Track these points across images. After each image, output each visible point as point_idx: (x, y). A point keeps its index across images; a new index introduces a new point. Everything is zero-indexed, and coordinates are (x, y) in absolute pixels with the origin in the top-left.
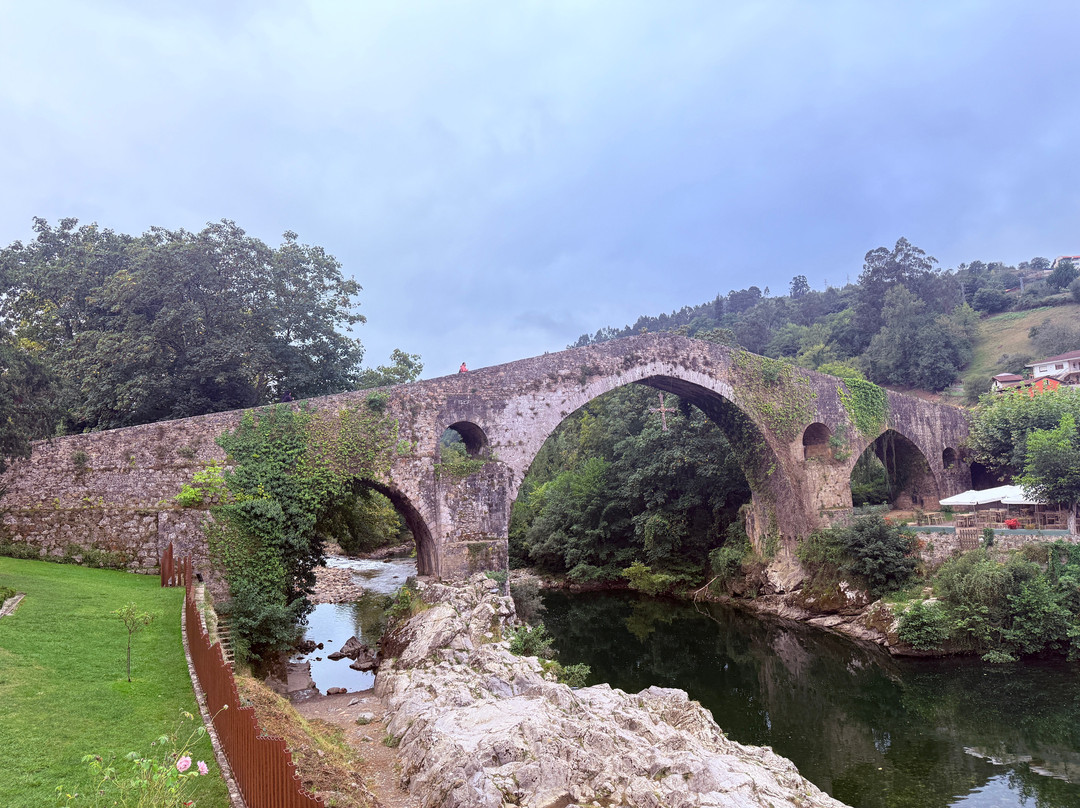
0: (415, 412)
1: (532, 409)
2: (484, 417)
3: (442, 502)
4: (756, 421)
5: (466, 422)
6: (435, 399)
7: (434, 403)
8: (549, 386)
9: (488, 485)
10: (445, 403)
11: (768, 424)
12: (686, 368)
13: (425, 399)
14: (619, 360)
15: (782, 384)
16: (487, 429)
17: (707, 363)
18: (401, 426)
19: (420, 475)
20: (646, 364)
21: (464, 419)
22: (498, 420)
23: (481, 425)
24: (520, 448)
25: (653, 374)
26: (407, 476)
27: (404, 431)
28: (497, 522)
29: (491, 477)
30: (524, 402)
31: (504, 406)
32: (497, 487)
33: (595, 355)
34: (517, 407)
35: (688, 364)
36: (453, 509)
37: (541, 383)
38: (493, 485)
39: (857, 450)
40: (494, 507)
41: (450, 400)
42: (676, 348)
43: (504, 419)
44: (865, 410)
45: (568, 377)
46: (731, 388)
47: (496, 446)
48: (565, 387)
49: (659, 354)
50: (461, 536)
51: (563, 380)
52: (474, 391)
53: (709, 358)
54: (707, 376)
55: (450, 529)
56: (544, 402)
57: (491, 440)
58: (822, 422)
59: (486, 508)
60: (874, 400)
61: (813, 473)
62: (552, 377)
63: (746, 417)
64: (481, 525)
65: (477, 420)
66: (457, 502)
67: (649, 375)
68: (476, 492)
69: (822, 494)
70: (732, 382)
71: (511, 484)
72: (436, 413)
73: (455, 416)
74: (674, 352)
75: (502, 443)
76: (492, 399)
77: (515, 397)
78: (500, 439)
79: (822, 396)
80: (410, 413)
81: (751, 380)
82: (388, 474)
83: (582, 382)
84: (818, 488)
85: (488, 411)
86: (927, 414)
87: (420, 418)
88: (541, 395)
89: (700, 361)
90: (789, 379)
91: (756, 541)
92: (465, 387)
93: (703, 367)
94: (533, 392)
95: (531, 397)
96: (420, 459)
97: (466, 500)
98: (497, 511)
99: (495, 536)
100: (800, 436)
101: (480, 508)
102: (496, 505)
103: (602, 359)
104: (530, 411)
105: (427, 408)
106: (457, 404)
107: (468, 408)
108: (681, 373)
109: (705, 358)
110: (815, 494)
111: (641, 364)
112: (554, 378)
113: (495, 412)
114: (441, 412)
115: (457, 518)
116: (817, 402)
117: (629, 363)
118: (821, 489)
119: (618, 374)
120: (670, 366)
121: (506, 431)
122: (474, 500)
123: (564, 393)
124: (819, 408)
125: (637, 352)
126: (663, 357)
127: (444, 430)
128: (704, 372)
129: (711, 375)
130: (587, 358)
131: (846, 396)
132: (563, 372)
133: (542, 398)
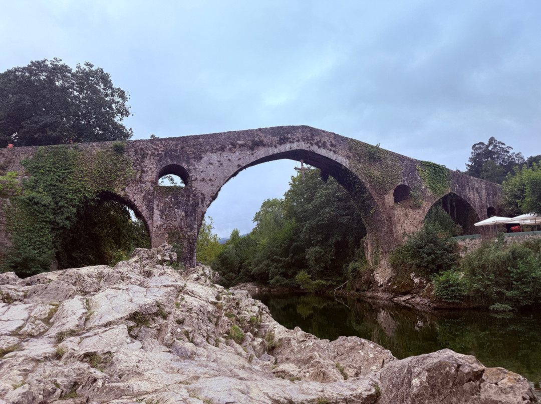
0: (144, 156)
1: (219, 161)
2: (188, 164)
3: (155, 207)
4: (363, 180)
5: (176, 165)
6: (157, 150)
7: (156, 152)
8: (230, 149)
9: (186, 200)
10: (163, 153)
11: (371, 183)
12: (319, 147)
13: (150, 150)
14: (276, 139)
15: (380, 160)
16: (190, 170)
17: (332, 145)
18: (134, 163)
19: (144, 192)
20: (293, 143)
21: (175, 163)
22: (196, 166)
23: (186, 167)
24: (210, 183)
25: (299, 148)
26: (136, 192)
27: (136, 166)
28: (191, 222)
29: (188, 196)
30: (214, 157)
31: (201, 158)
32: (191, 202)
33: (261, 134)
34: (209, 159)
35: (320, 144)
36: (162, 212)
37: (225, 147)
38: (189, 201)
39: (430, 202)
40: (189, 214)
41: (167, 152)
42: (313, 135)
43: (201, 165)
44: (435, 179)
45: (242, 145)
46: (347, 160)
47: (194, 180)
48: (241, 151)
49: (302, 138)
50: (166, 228)
51: (240, 147)
52: (182, 148)
53: (333, 142)
54: (332, 153)
55: (159, 223)
56: (227, 158)
57: (192, 177)
58: (406, 184)
59: (183, 214)
60: (441, 174)
61: (399, 213)
62: (232, 144)
63: (357, 177)
64: (180, 223)
65: (184, 164)
66: (165, 208)
67: (295, 148)
68: (178, 203)
69: (404, 225)
70: (348, 157)
71: (202, 203)
72: (157, 158)
73: (169, 161)
74: (312, 137)
75: (199, 179)
76: (194, 153)
77: (209, 154)
78: (198, 177)
79: (406, 169)
80: (140, 156)
81: (360, 157)
82: (123, 190)
83: (252, 149)
84: (402, 221)
85: (190, 160)
86: (476, 186)
87: (146, 160)
88: (225, 154)
89: (328, 144)
90: (386, 158)
91: (369, 257)
92: (177, 145)
93: (330, 147)
94: (220, 152)
95: (219, 155)
96: (145, 183)
97: (171, 207)
98: (191, 216)
99: (189, 230)
100: (392, 191)
101: (180, 213)
102: (190, 212)
103: (265, 137)
104: (217, 163)
105: (151, 155)
106: (171, 154)
107: (178, 157)
108: (315, 148)
109: (331, 142)
110: (400, 225)
111: (290, 142)
112: (234, 145)
113: (195, 161)
114: (161, 158)
115: (164, 217)
116: (403, 173)
117: (283, 141)
118: (404, 222)
119: (276, 147)
120: (309, 144)
121: (202, 172)
122: (176, 208)
123: (240, 154)
124: (404, 176)
125: (288, 135)
126: (305, 139)
127: (161, 168)
128: (330, 150)
129: (335, 152)
130: (256, 136)
131: (422, 171)
132: (240, 142)
133: (226, 156)
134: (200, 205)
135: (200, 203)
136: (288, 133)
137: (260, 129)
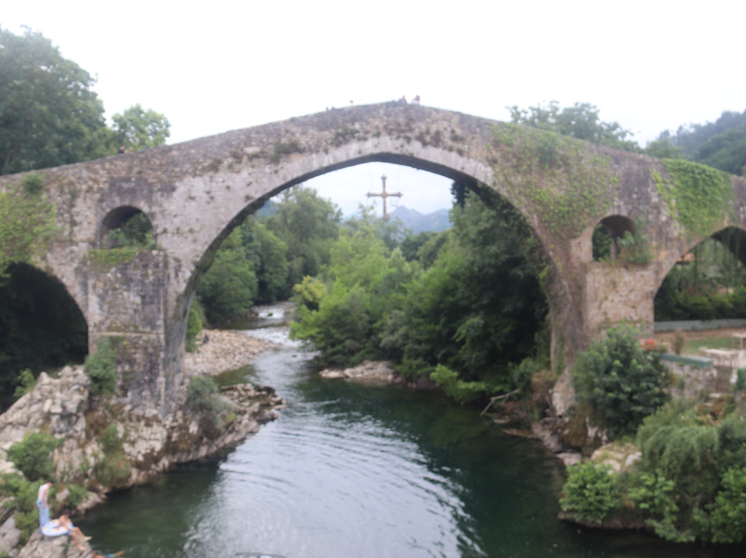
0: (74, 196)
1: (208, 193)
2: (150, 202)
3: (91, 289)
4: (524, 211)
5: (129, 207)
6: (95, 182)
7: (95, 186)
8: (230, 167)
9: (142, 275)
10: (107, 185)
11: (540, 215)
12: (425, 144)
13: (86, 182)
14: (328, 135)
15: (566, 165)
16: (153, 215)
17: (455, 138)
18: (59, 209)
19: (77, 261)
20: (365, 139)
21: (127, 203)
22: (166, 205)
23: (146, 209)
24: (190, 237)
25: (377, 150)
26: (63, 261)
27: (62, 215)
28: (151, 315)
29: (145, 266)
30: (198, 185)
31: (174, 189)
33: (295, 130)
34: (189, 191)
35: (428, 138)
36: (102, 297)
37: (220, 162)
38: (146, 275)
39: (676, 250)
40: (148, 299)
41: (113, 183)
42: (411, 120)
43: (174, 204)
44: (692, 200)
45: (256, 156)
46: (489, 169)
47: (161, 233)
48: (253, 167)
49: (386, 127)
50: (110, 327)
51: (250, 160)
52: (140, 173)
53: (459, 132)
54: (454, 155)
55: (98, 318)
56: (224, 185)
57: (157, 227)
58: (624, 213)
59: (138, 300)
60: (706, 188)
61: (596, 279)
62: (235, 155)
63: (509, 205)
64: (132, 318)
65: (142, 204)
66: (106, 292)
68: (127, 281)
69: (607, 304)
70: (492, 162)
71: (177, 276)
72: (97, 196)
73: (117, 200)
74: (408, 125)
75: (170, 230)
76: (161, 181)
77: (189, 180)
78: (168, 226)
79: (627, 181)
80: (69, 197)
81: (519, 159)
82: (44, 258)
83: (275, 160)
84: (601, 295)
85: (154, 195)
87: (79, 202)
88: (220, 177)
89: (447, 136)
90: (580, 159)
92: (130, 169)
93: (450, 143)
94: (211, 173)
95: (208, 179)
96: (77, 245)
97: (115, 289)
98: (151, 303)
99: (148, 330)
100: (589, 232)
101: (132, 298)
102: (150, 297)
103: (304, 133)
104: (205, 195)
105: (87, 191)
106: (120, 188)
107: (132, 192)
109: (453, 131)
110: (597, 304)
111: (360, 139)
112: (237, 157)
113: (162, 196)
114: (103, 195)
115: (106, 307)
116: (618, 189)
117: (342, 138)
118: (606, 298)
119: (326, 151)
120: (401, 141)
121: (175, 216)
122: (125, 290)
123: (250, 174)
124: (621, 197)
125: (353, 124)
126: (392, 130)
127: (104, 214)
128: (451, 149)
129: (461, 153)
130: (283, 133)
131: (664, 182)
132: (250, 150)
133: (221, 180)
134: (173, 281)
135: (172, 275)
136: (353, 121)
137: (293, 120)
